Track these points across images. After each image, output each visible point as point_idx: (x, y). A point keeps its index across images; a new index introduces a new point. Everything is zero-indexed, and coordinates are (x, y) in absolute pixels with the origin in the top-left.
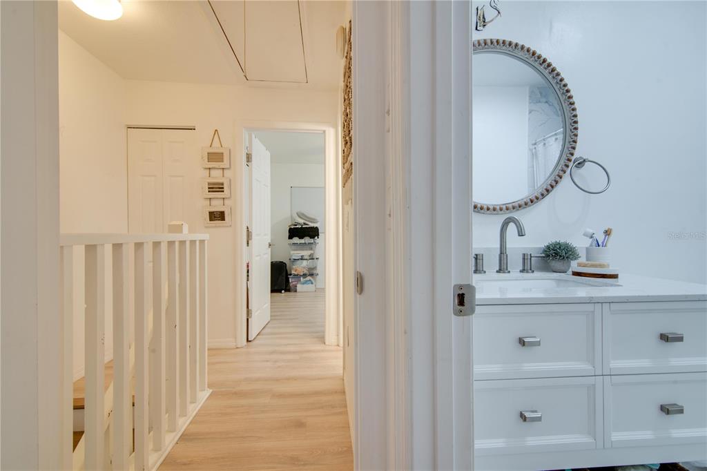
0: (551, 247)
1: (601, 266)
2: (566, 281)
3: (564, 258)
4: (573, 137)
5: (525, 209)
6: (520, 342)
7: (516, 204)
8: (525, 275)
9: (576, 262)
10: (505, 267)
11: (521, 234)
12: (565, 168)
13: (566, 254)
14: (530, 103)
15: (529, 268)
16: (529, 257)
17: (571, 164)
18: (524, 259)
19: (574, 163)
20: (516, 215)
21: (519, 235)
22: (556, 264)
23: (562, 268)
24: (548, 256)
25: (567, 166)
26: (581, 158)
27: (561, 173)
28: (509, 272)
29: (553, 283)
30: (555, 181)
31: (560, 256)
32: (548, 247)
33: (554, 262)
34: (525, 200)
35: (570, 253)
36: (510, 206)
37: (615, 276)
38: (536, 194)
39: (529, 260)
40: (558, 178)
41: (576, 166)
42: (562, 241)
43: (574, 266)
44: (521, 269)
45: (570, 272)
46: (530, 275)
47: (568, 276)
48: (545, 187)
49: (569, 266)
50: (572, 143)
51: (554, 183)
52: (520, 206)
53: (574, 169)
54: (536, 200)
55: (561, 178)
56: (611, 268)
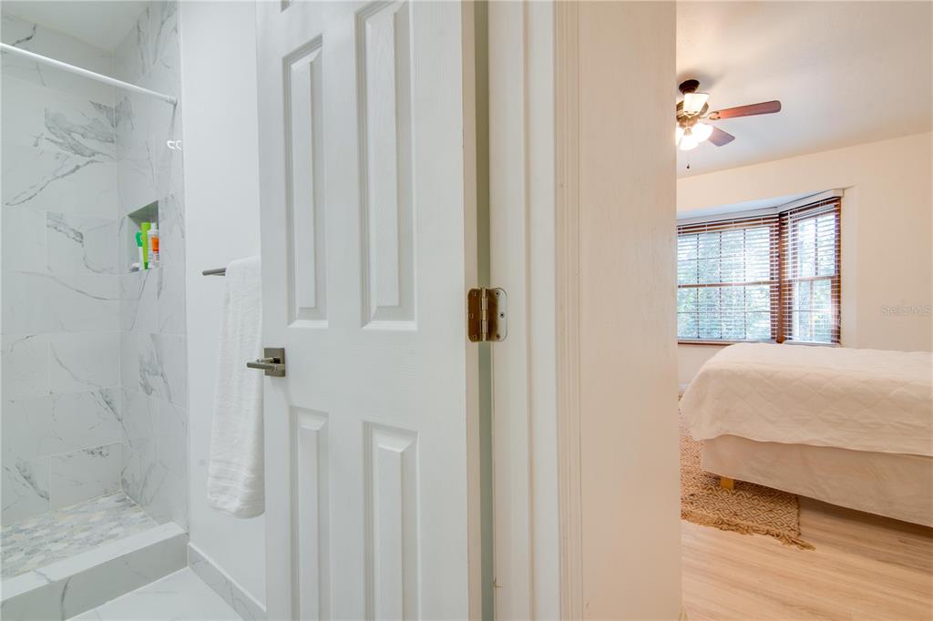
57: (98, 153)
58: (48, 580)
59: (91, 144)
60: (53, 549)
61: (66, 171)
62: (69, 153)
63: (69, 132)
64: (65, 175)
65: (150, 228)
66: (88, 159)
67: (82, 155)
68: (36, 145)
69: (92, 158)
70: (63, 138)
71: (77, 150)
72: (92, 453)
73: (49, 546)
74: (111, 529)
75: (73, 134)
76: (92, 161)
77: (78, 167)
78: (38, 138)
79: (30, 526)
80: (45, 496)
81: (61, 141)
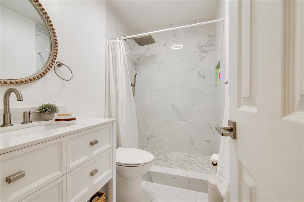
0: (43, 107)
1: (68, 115)
2: (52, 125)
3: (50, 112)
4: (55, 50)
5: (25, 85)
6: (7, 181)
7: (19, 81)
8: (25, 125)
9: (57, 114)
10: (8, 122)
11: (19, 99)
12: (51, 65)
13: (51, 110)
14: (36, 30)
15: (28, 120)
16: (28, 114)
17: (55, 64)
18: (25, 115)
19: (56, 63)
20: (17, 88)
21: (18, 100)
22: (47, 116)
23: (50, 118)
24: (42, 112)
25: (53, 65)
26: (60, 62)
27: (49, 67)
28: (12, 125)
29: (43, 127)
30: (46, 71)
31: (48, 112)
32: (42, 107)
33: (45, 115)
34: (26, 79)
35: (54, 109)
36: (14, 81)
37: (74, 119)
38: (34, 76)
39: (28, 116)
40: (47, 70)
41: (57, 65)
42: (50, 103)
43: (56, 116)
44: (23, 121)
45: (54, 119)
46: (29, 124)
47: (53, 122)
48: (40, 73)
49: (53, 117)
50: (55, 53)
51: (45, 72)
52: (22, 82)
53: (56, 67)
54: (33, 80)
55: (49, 70)
56: (73, 115)
57: (209, 50)
58: (186, 176)
59: (207, 48)
60: (194, 166)
61: (201, 59)
62: (202, 53)
63: (202, 47)
64: (201, 60)
65: (219, 70)
66: (207, 53)
67: (205, 53)
68: (195, 54)
69: (208, 52)
70: (201, 49)
71: (204, 52)
72: (206, 141)
73: (193, 164)
74: (207, 167)
75: (203, 47)
76: (208, 53)
77: (204, 57)
78: (195, 51)
79: (192, 156)
80: (195, 149)
81: (200, 50)
